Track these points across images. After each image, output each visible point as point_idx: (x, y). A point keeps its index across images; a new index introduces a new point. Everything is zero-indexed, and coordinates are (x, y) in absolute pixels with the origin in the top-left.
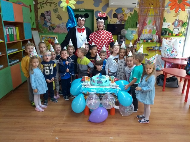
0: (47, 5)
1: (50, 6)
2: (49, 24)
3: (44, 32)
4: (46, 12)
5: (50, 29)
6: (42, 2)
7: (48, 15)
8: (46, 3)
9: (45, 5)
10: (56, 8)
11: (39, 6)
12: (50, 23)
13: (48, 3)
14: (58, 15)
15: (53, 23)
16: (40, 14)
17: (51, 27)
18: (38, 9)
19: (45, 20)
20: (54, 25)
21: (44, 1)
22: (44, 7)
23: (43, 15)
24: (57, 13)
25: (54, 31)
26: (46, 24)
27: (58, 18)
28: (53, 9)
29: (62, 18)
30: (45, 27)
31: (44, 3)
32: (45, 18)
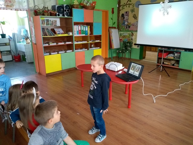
0: (126, 6)
1: (129, 7)
2: (126, 23)
3: (122, 30)
4: (125, 13)
5: (127, 28)
6: (123, 4)
7: (126, 15)
8: (126, 5)
9: (125, 6)
10: (133, 8)
11: (121, 8)
12: (128, 22)
13: (128, 4)
14: (134, 15)
15: (129, 22)
16: (121, 15)
17: (128, 25)
18: (120, 10)
19: (124, 19)
20: (130, 23)
21: (124, 4)
22: (124, 8)
23: (123, 15)
24: (134, 13)
25: (129, 29)
26: (124, 23)
27: (134, 17)
28: (131, 10)
29: (137, 17)
30: (123, 25)
31: (125, 5)
32: (124, 18)
